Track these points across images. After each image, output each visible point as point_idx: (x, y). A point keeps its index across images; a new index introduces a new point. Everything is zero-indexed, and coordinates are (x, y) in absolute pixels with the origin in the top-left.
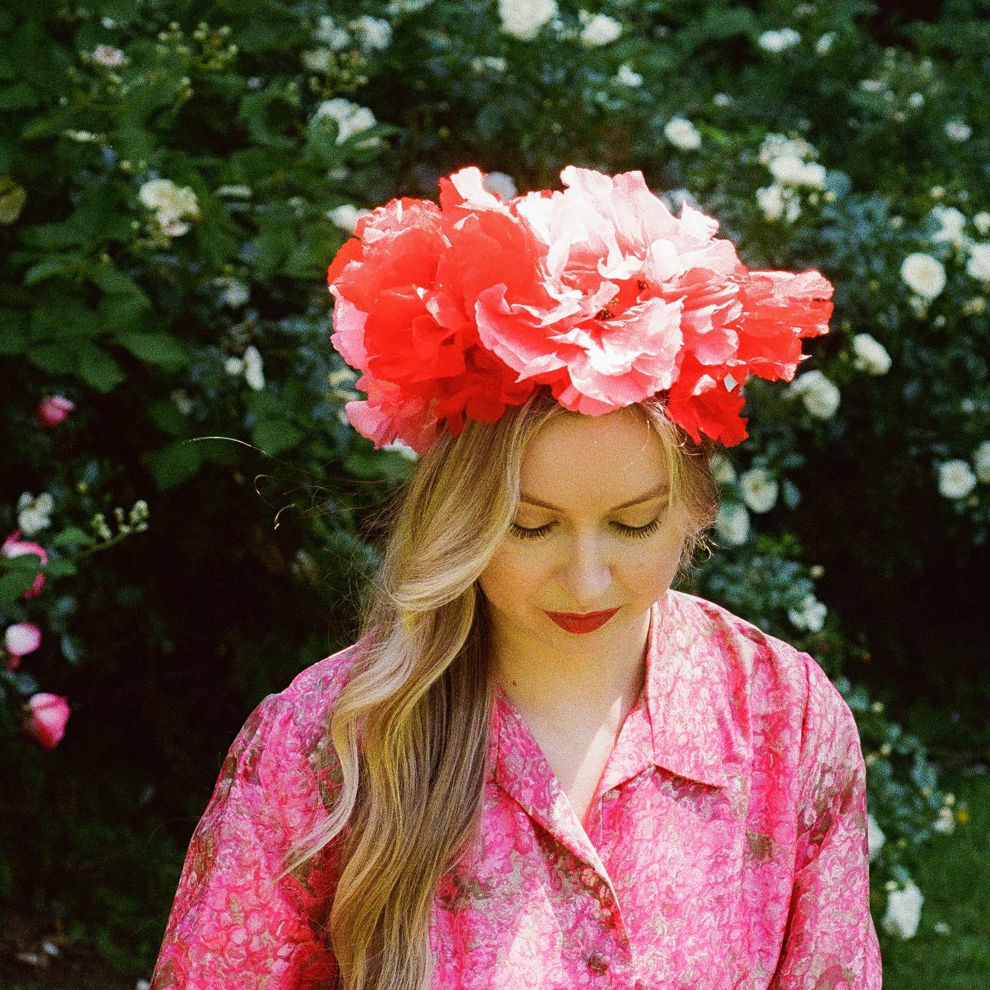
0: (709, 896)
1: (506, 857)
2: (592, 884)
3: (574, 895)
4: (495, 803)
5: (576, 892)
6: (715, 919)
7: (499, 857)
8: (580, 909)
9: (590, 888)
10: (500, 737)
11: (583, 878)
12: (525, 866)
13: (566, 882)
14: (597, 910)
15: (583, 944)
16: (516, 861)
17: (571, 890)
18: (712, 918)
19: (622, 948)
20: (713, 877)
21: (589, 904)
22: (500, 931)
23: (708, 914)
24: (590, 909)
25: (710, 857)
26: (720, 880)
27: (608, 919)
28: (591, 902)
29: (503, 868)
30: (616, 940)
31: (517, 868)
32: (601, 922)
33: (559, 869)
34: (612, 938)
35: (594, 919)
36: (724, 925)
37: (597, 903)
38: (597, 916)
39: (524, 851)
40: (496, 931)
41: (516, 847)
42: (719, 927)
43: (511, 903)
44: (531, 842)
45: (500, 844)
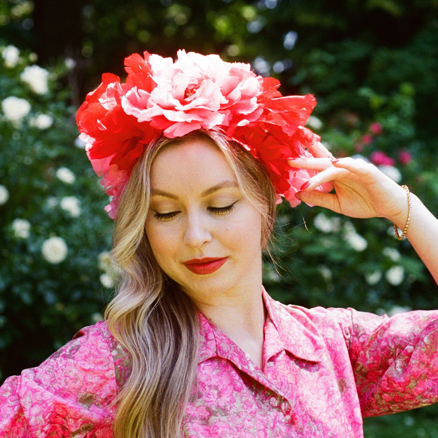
0: (331, 412)
1: (231, 395)
2: (276, 405)
3: (269, 412)
4: (218, 371)
5: (269, 410)
6: (339, 421)
7: (227, 395)
8: (273, 418)
9: (276, 407)
10: (214, 336)
11: (271, 403)
12: (242, 398)
13: (263, 406)
14: (282, 418)
15: (281, 435)
16: (236, 396)
17: (267, 410)
18: (337, 421)
19: (301, 434)
20: (330, 402)
21: (277, 415)
22: (238, 431)
23: (334, 420)
24: (279, 418)
25: (325, 393)
26: (334, 403)
27: (290, 420)
28: (278, 414)
29: (231, 401)
30: (296, 431)
31: (238, 399)
32: (286, 424)
33: (258, 400)
34: (293, 430)
35: (282, 422)
36: (344, 424)
37: (281, 414)
38: (283, 421)
39: (239, 390)
40: (236, 431)
41: (234, 389)
42: (342, 425)
43: (240, 417)
44: (242, 385)
45: (226, 390)
